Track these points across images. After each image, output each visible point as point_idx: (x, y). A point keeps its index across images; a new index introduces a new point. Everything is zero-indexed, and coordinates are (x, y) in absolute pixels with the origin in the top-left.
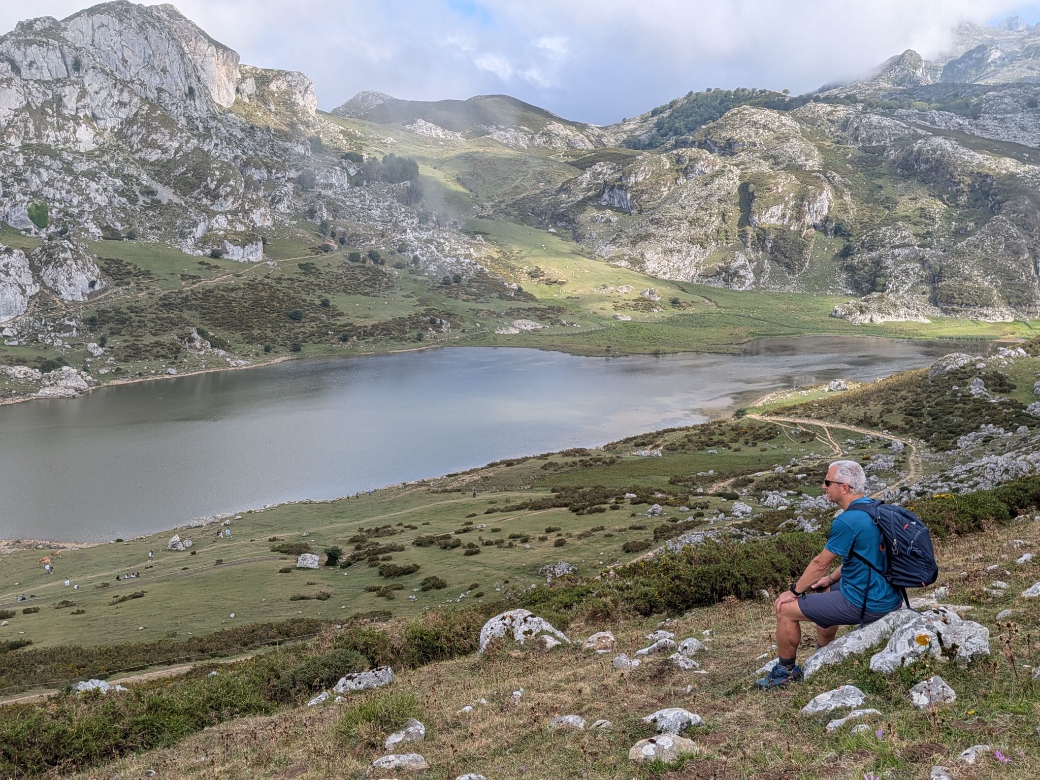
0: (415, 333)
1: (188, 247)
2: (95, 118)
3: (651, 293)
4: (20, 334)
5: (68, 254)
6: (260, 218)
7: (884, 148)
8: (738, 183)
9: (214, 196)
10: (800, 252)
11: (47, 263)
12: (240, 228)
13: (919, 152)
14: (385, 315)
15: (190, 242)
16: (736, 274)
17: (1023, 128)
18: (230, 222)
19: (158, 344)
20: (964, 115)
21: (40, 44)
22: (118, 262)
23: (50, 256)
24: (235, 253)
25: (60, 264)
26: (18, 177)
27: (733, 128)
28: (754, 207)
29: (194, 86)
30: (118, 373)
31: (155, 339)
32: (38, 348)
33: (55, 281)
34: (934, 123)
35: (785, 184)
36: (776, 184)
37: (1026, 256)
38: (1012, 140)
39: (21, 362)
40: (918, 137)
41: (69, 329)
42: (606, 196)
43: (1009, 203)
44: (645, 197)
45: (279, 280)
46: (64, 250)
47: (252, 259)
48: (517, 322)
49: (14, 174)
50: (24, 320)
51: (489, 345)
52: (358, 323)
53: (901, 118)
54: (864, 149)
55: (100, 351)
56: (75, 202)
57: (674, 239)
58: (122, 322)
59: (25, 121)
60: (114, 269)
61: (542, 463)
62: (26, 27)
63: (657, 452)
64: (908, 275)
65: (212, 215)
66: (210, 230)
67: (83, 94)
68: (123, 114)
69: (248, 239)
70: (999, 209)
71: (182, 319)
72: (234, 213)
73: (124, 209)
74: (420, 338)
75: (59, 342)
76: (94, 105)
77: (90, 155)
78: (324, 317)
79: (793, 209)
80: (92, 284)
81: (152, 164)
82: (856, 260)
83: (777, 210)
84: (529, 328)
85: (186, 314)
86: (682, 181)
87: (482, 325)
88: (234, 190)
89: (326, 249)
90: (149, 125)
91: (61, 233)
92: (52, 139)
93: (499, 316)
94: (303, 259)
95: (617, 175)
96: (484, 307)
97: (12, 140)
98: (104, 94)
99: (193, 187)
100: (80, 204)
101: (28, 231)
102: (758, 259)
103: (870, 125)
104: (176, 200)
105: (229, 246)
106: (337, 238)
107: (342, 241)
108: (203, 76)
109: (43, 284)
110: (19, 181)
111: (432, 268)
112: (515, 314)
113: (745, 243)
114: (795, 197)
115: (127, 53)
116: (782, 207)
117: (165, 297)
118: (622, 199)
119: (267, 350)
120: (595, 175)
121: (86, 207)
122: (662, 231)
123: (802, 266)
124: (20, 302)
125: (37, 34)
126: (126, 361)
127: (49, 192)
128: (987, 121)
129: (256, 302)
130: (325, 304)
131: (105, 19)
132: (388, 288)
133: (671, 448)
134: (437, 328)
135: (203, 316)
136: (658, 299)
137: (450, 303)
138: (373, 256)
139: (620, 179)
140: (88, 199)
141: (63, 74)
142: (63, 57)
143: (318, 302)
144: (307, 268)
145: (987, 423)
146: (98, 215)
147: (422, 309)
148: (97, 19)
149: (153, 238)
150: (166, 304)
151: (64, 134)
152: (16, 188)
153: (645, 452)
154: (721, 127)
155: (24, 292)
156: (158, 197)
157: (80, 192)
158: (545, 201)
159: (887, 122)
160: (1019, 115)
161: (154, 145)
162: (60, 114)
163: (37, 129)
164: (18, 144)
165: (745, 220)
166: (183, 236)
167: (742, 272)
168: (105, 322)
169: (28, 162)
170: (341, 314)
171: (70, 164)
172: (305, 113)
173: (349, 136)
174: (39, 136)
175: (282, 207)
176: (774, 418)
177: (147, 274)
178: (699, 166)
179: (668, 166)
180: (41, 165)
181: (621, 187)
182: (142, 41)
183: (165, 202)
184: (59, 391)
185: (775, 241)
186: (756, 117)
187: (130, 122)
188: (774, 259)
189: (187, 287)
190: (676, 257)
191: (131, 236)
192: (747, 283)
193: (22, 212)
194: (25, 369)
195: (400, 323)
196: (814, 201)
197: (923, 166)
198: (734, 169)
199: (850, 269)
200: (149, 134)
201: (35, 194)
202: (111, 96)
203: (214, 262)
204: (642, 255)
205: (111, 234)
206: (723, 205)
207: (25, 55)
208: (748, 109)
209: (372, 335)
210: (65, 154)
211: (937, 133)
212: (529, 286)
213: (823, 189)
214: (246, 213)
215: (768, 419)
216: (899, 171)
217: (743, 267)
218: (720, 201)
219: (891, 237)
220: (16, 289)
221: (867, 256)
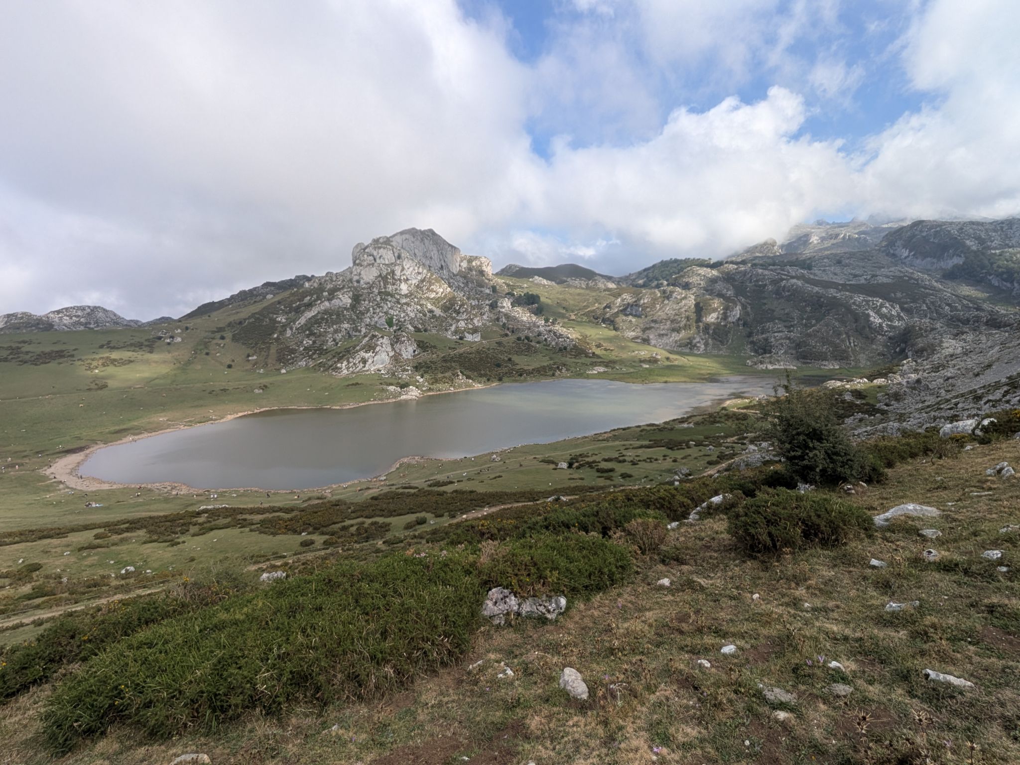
0: (551, 373)
1: (449, 335)
2: (408, 279)
3: (656, 354)
4: (388, 372)
5: (405, 338)
6: (477, 322)
7: (766, 285)
8: (694, 302)
9: (458, 313)
10: (727, 335)
11: (397, 342)
12: (470, 326)
13: (784, 286)
14: (536, 365)
15: (449, 333)
16: (695, 346)
17: (835, 274)
18: (466, 324)
19: (444, 377)
20: (803, 268)
21: (384, 248)
22: (423, 342)
23: (398, 339)
24: (469, 338)
25: (403, 342)
26: (378, 305)
27: (689, 277)
28: (703, 314)
29: (443, 264)
30: (430, 390)
31: (442, 375)
32: (396, 379)
33: (400, 350)
34: (789, 272)
35: (716, 303)
36: (714, 303)
37: (844, 336)
38: (830, 280)
39: (391, 384)
40: (782, 280)
41: (408, 370)
42: (629, 309)
43: (834, 310)
44: (648, 309)
45: (488, 349)
46: (404, 337)
47: (476, 340)
48: (596, 368)
49: (377, 305)
50: (389, 366)
51: (585, 378)
52: (526, 368)
53: (772, 270)
54: (755, 286)
55: (421, 380)
56: (402, 316)
57: (663, 329)
58: (429, 367)
59: (379, 281)
60: (421, 345)
61: (639, 429)
62: (376, 241)
63: (691, 425)
64: (782, 346)
65: (458, 321)
66: (457, 327)
67: (403, 269)
68: (419, 278)
69: (475, 331)
70: (829, 313)
71: (452, 367)
72: (467, 320)
73: (421, 319)
74: (553, 375)
75: (404, 376)
76: (407, 274)
77: (406, 296)
78: (510, 365)
79: (722, 314)
80: (414, 351)
81: (432, 299)
82: (755, 338)
83: (714, 315)
84: (602, 371)
85: (453, 364)
86: (666, 302)
87: (580, 370)
88: (466, 309)
89: (507, 335)
90: (430, 282)
91: (399, 329)
92: (390, 289)
93: (587, 365)
94: (498, 340)
95: (634, 300)
96: (579, 361)
97: (375, 289)
98: (411, 269)
99: (449, 309)
100: (404, 317)
101: (386, 328)
102: (705, 338)
103: (758, 275)
104: (442, 314)
105: (467, 335)
106: (511, 330)
107: (513, 332)
108: (446, 260)
109: (395, 351)
110: (379, 307)
111: (553, 343)
112: (594, 364)
113: (699, 331)
114: (723, 309)
115: (416, 251)
116: (717, 313)
117: (444, 357)
118: (637, 311)
119: (488, 380)
120: (623, 300)
121: (407, 318)
122: (657, 325)
123: (728, 341)
124: (387, 359)
125: (382, 244)
126: (432, 384)
127: (392, 312)
128: (815, 270)
129: (481, 359)
130: (510, 360)
131: (407, 236)
132: (535, 352)
133: (697, 424)
134: (560, 370)
135: (460, 365)
136: (659, 357)
137: (564, 359)
138: (527, 338)
139: (636, 301)
140: (407, 315)
141: (393, 260)
142: (394, 253)
143: (506, 359)
144: (499, 344)
145: (858, 413)
146: (412, 321)
147: (552, 362)
148: (404, 237)
149: (434, 332)
150: (445, 360)
151: (395, 287)
152: (378, 310)
153: (685, 425)
154: (682, 276)
155: (388, 355)
156: (435, 313)
157: (404, 311)
158: (599, 312)
159: (766, 272)
160: (833, 268)
161: (432, 291)
162: (393, 278)
163: (384, 285)
164: (377, 291)
165: (699, 320)
166: (446, 330)
167: (698, 345)
168: (421, 368)
169: (381, 299)
170: (517, 364)
171: (398, 300)
172: (488, 275)
173: (508, 285)
174: (385, 288)
175: (485, 317)
176: (745, 411)
177: (435, 347)
178: (674, 295)
179: (659, 295)
180: (387, 300)
181: (636, 305)
182: (423, 246)
183: (438, 315)
184: (409, 397)
185: (714, 330)
186: (700, 272)
187: (422, 281)
188: (714, 339)
189: (452, 353)
190: (665, 338)
191: (426, 330)
192: (701, 350)
193: (383, 320)
194: (394, 387)
195: (544, 368)
196: (733, 311)
197: (787, 294)
198: (692, 296)
199: (752, 343)
200: (430, 286)
201: (386, 313)
202: (414, 270)
203: (461, 342)
204: (648, 337)
205: (417, 330)
206: (687, 313)
207: (378, 253)
208: (696, 268)
209: (532, 373)
210: (396, 296)
211: (793, 277)
212: (598, 352)
213: (737, 305)
214: (472, 320)
215: (742, 411)
216: (774, 296)
217: (699, 342)
218: (685, 311)
219: (773, 328)
220: (385, 353)
221: (760, 337)
